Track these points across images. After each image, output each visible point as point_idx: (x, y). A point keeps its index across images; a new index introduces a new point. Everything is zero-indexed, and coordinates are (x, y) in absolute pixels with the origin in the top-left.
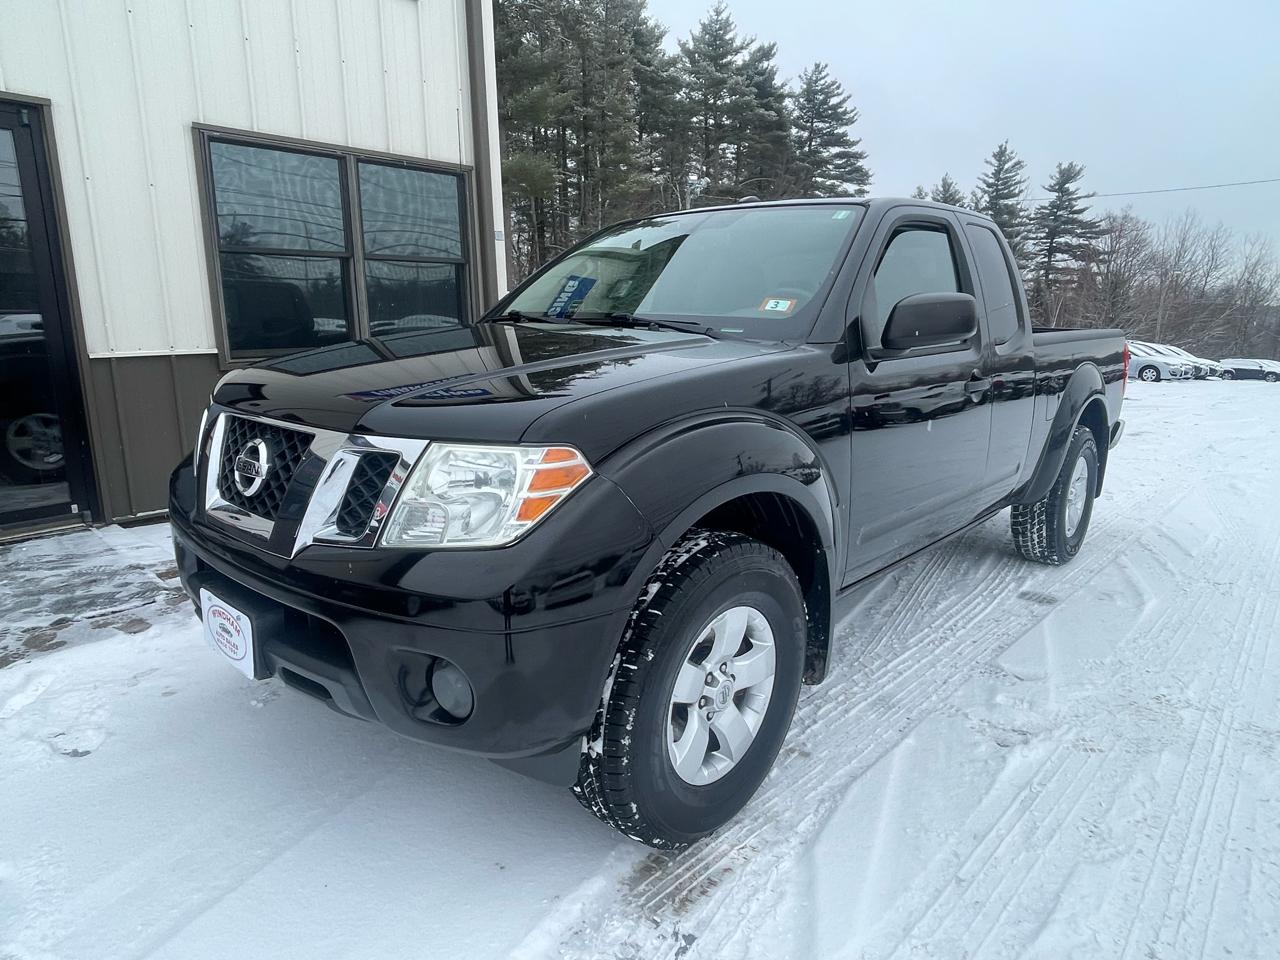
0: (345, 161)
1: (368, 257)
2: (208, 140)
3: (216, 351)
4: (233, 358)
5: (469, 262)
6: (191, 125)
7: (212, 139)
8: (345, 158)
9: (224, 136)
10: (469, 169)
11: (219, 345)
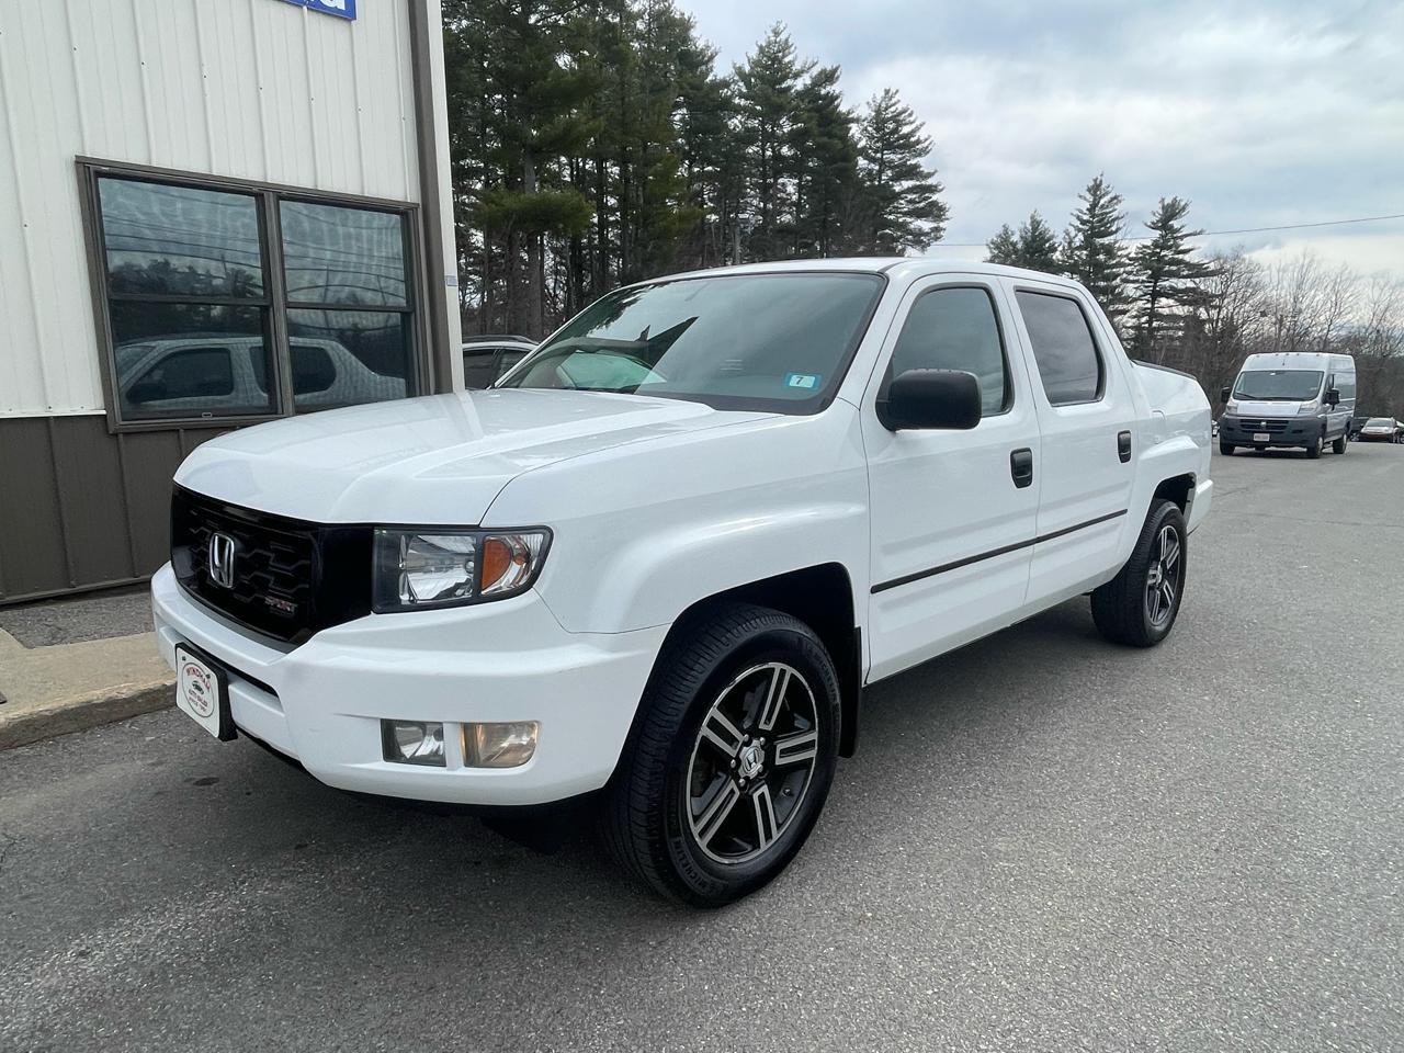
0: (265, 198)
1: (289, 305)
2: (92, 174)
3: (104, 412)
4: (123, 420)
5: (415, 311)
6: (74, 159)
7: (100, 174)
8: (263, 195)
9: (117, 171)
10: (414, 207)
11: (108, 404)
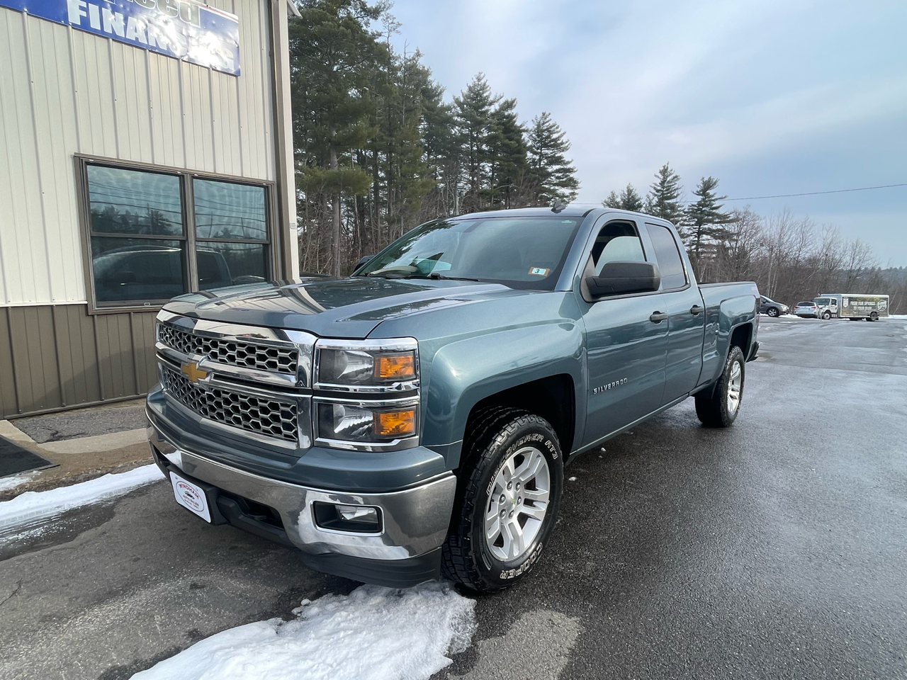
0: (184, 178)
1: (197, 240)
2: (82, 164)
3: (86, 302)
4: (97, 307)
5: (271, 243)
6: (73, 154)
7: (88, 163)
8: (183, 176)
9: (97, 161)
10: (272, 184)
11: (88, 297)
